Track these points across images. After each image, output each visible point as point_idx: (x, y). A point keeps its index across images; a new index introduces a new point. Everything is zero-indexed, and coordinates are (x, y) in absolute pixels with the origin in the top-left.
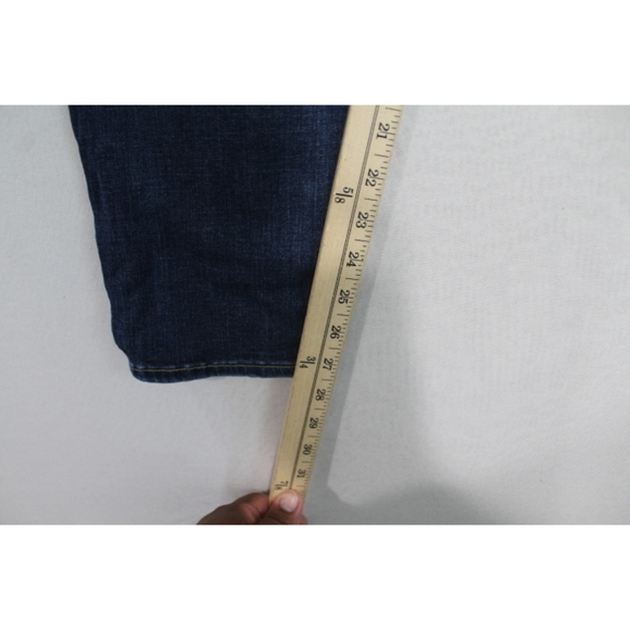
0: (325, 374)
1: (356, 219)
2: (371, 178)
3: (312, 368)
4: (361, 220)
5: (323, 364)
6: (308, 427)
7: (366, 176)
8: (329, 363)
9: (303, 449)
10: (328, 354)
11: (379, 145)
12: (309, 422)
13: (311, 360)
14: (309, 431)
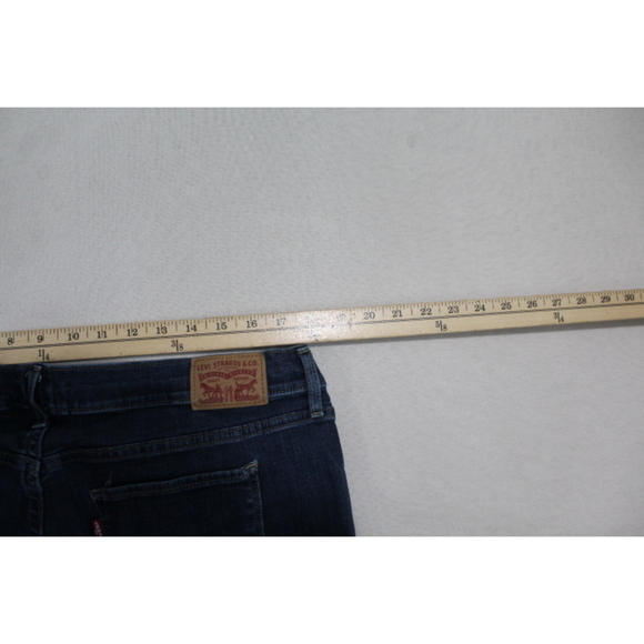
0: (564, 303)
1: (454, 314)
2: (426, 313)
3: (562, 313)
4: (453, 311)
5: (558, 306)
6: (611, 303)
7: (426, 316)
8: (555, 302)
9: (630, 301)
10: (549, 304)
11: (406, 313)
12: (606, 303)
13: (557, 315)
14: (613, 300)
